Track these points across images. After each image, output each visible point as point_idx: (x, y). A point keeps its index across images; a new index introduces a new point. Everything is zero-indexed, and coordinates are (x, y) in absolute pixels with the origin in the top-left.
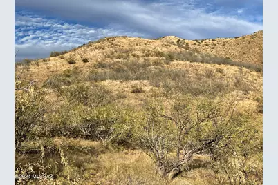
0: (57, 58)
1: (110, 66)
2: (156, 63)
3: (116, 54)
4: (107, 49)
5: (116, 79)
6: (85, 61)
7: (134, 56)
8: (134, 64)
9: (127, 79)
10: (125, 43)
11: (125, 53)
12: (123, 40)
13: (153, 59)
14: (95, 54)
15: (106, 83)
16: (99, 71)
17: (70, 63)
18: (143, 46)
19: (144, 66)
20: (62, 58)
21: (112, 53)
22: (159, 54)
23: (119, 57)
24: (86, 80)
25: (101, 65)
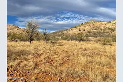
0: (75, 29)
1: (92, 32)
2: (108, 32)
3: (94, 28)
4: (92, 26)
5: (93, 37)
6: (84, 30)
7: (100, 29)
8: (100, 32)
9: (97, 37)
10: (98, 24)
11: (98, 28)
12: (98, 23)
13: (107, 30)
14: (87, 28)
15: (90, 38)
16: (89, 34)
17: (80, 31)
18: (105, 26)
19: (104, 33)
20: (77, 29)
21: (93, 28)
22: (109, 29)
23: (95, 30)
24: (85, 37)
25: (89, 32)
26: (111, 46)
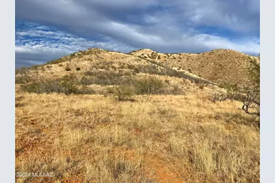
0: (57, 65)
1: (95, 74)
2: (127, 74)
3: (100, 65)
4: (94, 61)
5: (98, 84)
6: (78, 69)
7: (113, 67)
8: (112, 74)
9: (106, 84)
10: (107, 56)
11: (108, 65)
12: (107, 54)
13: (126, 70)
14: (85, 64)
15: (92, 86)
16: (88, 77)
17: (67, 70)
18: (121, 60)
19: (120, 75)
20: (61, 66)
21: (98, 64)
22: (130, 67)
23: (102, 68)
24: (79, 84)
25: (89, 73)
26: (133, 103)
